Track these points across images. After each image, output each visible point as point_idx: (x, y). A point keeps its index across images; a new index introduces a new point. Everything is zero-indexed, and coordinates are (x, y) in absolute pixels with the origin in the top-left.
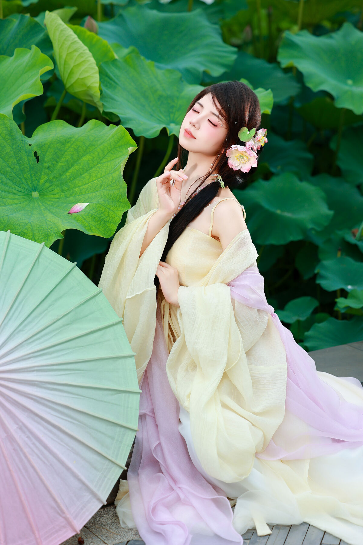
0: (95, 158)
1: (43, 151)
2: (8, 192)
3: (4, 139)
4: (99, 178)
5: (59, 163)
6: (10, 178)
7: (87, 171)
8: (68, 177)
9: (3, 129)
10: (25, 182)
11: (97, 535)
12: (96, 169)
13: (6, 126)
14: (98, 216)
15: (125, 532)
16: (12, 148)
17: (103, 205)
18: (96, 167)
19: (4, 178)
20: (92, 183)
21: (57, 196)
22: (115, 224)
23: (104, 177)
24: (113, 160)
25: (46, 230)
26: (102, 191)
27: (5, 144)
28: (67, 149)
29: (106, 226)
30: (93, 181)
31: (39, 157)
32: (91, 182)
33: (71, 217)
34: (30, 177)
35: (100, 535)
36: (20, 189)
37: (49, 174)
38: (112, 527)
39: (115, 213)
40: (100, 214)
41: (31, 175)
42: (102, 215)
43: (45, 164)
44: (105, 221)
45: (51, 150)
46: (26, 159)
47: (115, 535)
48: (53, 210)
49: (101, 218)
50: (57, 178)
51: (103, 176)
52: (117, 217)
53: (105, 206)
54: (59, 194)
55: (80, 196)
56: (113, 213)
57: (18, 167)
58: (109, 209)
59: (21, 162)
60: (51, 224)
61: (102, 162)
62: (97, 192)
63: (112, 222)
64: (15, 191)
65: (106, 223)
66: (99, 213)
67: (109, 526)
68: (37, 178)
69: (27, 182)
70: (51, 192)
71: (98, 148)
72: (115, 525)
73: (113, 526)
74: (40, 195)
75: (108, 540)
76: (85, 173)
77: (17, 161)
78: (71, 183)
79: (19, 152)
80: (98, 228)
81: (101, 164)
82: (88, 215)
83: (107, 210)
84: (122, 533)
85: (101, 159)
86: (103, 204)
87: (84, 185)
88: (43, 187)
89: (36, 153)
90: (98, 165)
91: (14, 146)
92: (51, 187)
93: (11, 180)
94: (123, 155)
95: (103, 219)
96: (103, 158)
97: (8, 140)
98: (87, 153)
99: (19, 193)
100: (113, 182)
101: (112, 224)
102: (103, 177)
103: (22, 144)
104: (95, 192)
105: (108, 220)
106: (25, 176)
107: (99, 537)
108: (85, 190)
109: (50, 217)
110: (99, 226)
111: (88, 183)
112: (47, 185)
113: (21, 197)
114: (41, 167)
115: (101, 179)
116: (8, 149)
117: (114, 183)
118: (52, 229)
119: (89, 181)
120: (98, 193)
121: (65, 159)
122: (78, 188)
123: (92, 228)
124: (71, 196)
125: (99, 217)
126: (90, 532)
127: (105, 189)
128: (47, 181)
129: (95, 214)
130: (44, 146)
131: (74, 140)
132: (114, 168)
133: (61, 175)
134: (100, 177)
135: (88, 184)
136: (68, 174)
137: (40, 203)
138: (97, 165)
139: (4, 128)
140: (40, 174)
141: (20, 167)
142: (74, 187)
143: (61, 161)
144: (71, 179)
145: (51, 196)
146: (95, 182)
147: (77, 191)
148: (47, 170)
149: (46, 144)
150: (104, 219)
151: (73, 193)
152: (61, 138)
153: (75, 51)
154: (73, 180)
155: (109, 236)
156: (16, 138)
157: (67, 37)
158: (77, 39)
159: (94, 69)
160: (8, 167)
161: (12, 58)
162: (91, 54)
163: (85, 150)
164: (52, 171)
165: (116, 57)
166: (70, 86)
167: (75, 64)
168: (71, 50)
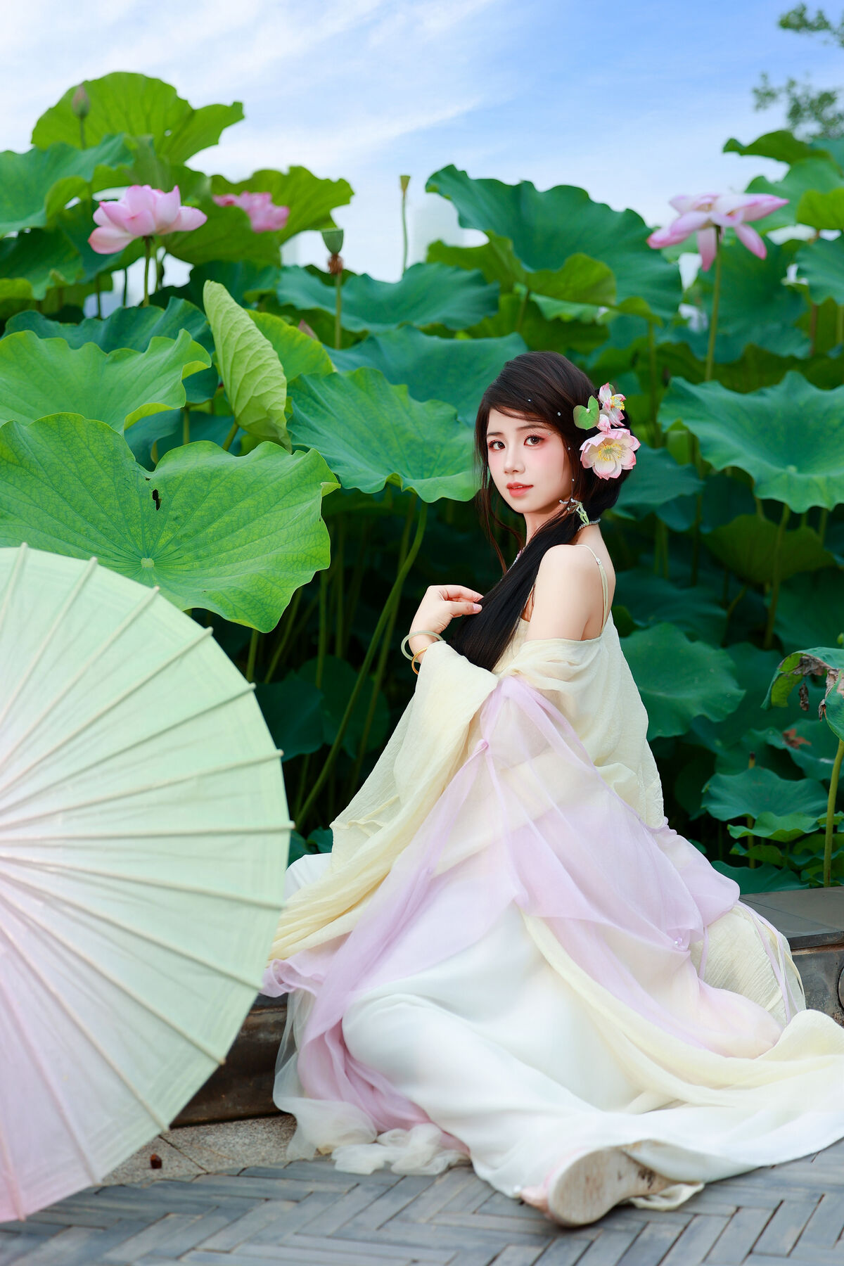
0: (262, 504)
1: (170, 491)
3: (100, 465)
4: (263, 537)
5: (197, 512)
6: (104, 531)
7: (244, 525)
8: (211, 535)
9: (100, 447)
10: (130, 540)
11: (191, 1157)
12: (260, 522)
13: (107, 444)
14: (251, 594)
16: (114, 482)
17: (264, 577)
18: (262, 518)
19: (93, 531)
20: (251, 544)
21: (185, 567)
22: (280, 607)
26: (266, 555)
27: (101, 473)
28: (213, 488)
29: (265, 613)
30: (254, 541)
31: (161, 500)
32: (249, 543)
33: (205, 594)
34: (141, 533)
36: (121, 552)
37: (177, 530)
39: (282, 589)
40: (256, 591)
41: (143, 531)
42: (260, 593)
43: (170, 513)
44: (263, 604)
45: (184, 489)
46: (138, 502)
48: (175, 587)
49: (257, 598)
50: (191, 536)
51: (273, 532)
52: (285, 597)
53: (266, 578)
54: (192, 563)
55: (227, 567)
56: (279, 590)
57: (121, 514)
58: (274, 583)
59: (128, 506)
61: (273, 509)
62: (256, 558)
63: (274, 606)
64: (109, 553)
65: (265, 607)
66: (254, 590)
67: (218, 1147)
68: (154, 536)
69: (134, 540)
70: (177, 560)
71: (268, 487)
74: (156, 565)
75: (209, 1164)
76: (241, 528)
77: (121, 504)
78: (213, 545)
79: (126, 489)
80: (250, 613)
81: (272, 514)
82: (234, 591)
83: (270, 585)
85: (272, 505)
86: (263, 575)
87: (237, 547)
88: (163, 552)
89: (155, 494)
90: (265, 516)
91: (118, 479)
92: (177, 552)
93: (105, 535)
94: (312, 498)
95: (260, 600)
96: (276, 503)
97: (106, 468)
98: (248, 496)
99: (118, 558)
101: (274, 609)
102: (271, 534)
103: (132, 477)
104: (254, 558)
105: (268, 602)
106: (132, 530)
107: (194, 1160)
108: (237, 556)
110: (252, 610)
111: (243, 545)
112: (171, 548)
113: (122, 564)
114: (164, 517)
115: (269, 537)
116: (105, 482)
117: (289, 542)
119: (246, 542)
120: (258, 559)
121: (207, 504)
122: (224, 554)
123: (238, 614)
124: (211, 566)
125: (254, 596)
126: (178, 1153)
127: (273, 552)
128: (171, 541)
129: (248, 590)
130: (173, 482)
131: (227, 472)
132: (292, 519)
133: (197, 532)
134: (266, 534)
135: (244, 547)
136: (210, 530)
137: (153, 576)
138: (264, 514)
139: (102, 446)
140: (159, 529)
141: (124, 514)
142: (218, 553)
143: (200, 509)
144: (215, 539)
145: (176, 566)
146: (257, 542)
147: (222, 559)
148: (173, 523)
149: (176, 479)
150: (262, 600)
151: (215, 562)
152: (204, 469)
153: (248, 347)
154: (217, 540)
155: (267, 629)
156: (122, 465)
157: (236, 323)
158: (253, 327)
159: (277, 378)
160: (103, 513)
161: (143, 355)
162: (275, 354)
163: (244, 490)
164: (183, 525)
165: (335, 370)
166: (241, 414)
167: (248, 372)
168: (242, 346)
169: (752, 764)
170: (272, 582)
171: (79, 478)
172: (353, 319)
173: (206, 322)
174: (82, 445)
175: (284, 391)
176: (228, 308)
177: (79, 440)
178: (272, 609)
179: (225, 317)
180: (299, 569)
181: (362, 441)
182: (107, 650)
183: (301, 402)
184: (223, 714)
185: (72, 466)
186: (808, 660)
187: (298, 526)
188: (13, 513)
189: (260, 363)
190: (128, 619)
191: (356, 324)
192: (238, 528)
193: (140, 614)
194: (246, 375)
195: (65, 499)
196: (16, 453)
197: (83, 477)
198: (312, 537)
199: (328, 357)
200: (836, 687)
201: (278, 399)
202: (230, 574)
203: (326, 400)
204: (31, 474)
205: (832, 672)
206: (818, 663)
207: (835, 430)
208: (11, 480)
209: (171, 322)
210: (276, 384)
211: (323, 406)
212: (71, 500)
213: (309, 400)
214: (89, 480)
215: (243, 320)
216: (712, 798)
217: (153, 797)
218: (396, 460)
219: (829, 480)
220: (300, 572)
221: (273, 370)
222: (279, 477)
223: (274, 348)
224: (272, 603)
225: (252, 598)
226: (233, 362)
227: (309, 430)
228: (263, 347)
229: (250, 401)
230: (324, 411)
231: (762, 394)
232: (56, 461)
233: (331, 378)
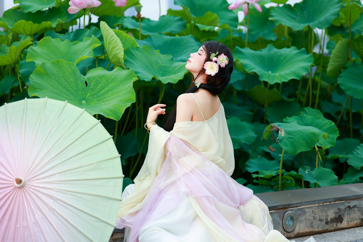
0: (116, 84)
1: (90, 81)
2: (69, 99)
3: (70, 74)
5: (98, 87)
7: (111, 90)
8: (102, 94)
10: (79, 95)
12: (116, 89)
13: (72, 68)
16: (74, 79)
17: (117, 105)
19: (68, 93)
20: (113, 96)
21: (94, 103)
22: (121, 114)
24: (125, 85)
26: (117, 99)
27: (70, 76)
28: (102, 80)
29: (117, 115)
31: (87, 84)
33: (100, 110)
36: (76, 99)
37: (92, 92)
39: (122, 109)
40: (114, 109)
41: (82, 93)
42: (116, 110)
43: (90, 87)
44: (116, 113)
45: (94, 80)
46: (81, 85)
48: (92, 109)
50: (96, 94)
51: (119, 92)
52: (123, 111)
54: (96, 102)
55: (106, 103)
58: (119, 107)
59: (78, 86)
64: (73, 99)
68: (86, 94)
70: (92, 101)
71: (118, 80)
74: (86, 102)
77: (76, 85)
78: (102, 96)
79: (77, 81)
80: (113, 115)
81: (119, 87)
82: (108, 109)
83: (118, 107)
85: (119, 85)
87: (109, 97)
88: (88, 99)
89: (86, 82)
91: (75, 78)
92: (92, 99)
93: (71, 94)
94: (130, 82)
98: (112, 82)
103: (79, 78)
105: (118, 112)
106: (79, 92)
108: (109, 99)
111: (111, 96)
112: (91, 97)
113: (76, 102)
114: (88, 89)
115: (118, 94)
116: (71, 79)
117: (124, 95)
120: (115, 100)
121: (101, 85)
122: (106, 99)
124: (102, 102)
125: (114, 111)
127: (119, 98)
128: (91, 95)
129: (112, 109)
130: (91, 79)
131: (106, 76)
132: (125, 88)
133: (98, 93)
136: (102, 92)
138: (117, 87)
139: (70, 69)
140: (87, 92)
141: (77, 88)
142: (104, 99)
145: (92, 103)
146: (115, 95)
148: (91, 90)
151: (103, 101)
152: (100, 75)
153: (113, 40)
154: (104, 95)
155: (118, 120)
156: (76, 74)
157: (109, 33)
158: (114, 34)
159: (121, 49)
160: (71, 88)
161: (82, 42)
162: (120, 42)
164: (94, 91)
165: (138, 46)
166: (111, 59)
167: (113, 47)
168: (111, 40)
169: (259, 156)
171: (64, 78)
172: (145, 31)
173: (101, 33)
174: (64, 69)
175: (123, 52)
176: (107, 29)
177: (64, 67)
178: (119, 114)
179: (106, 32)
180: (127, 103)
181: (146, 66)
182: (70, 127)
183: (128, 55)
184: (103, 144)
185: (62, 75)
186: (273, 126)
187: (126, 90)
188: (45, 88)
189: (116, 44)
190: (76, 118)
191: (145, 33)
192: (109, 92)
193: (80, 116)
194: (112, 48)
195: (60, 84)
196: (45, 71)
197: (65, 78)
198: (130, 93)
199: (136, 42)
200: (281, 134)
201: (121, 54)
203: (135, 54)
204: (50, 77)
205: (280, 130)
206: (277, 127)
207: (282, 61)
208: (44, 79)
209: (91, 33)
210: (121, 50)
211: (135, 56)
212: (62, 84)
213: (131, 55)
214: (67, 79)
215: (111, 32)
216: (248, 166)
217: (84, 169)
218: (156, 72)
219: (280, 75)
221: (120, 46)
222: (121, 77)
223: (120, 40)
226: (109, 44)
227: (130, 63)
228: (117, 40)
229: (113, 55)
230: (135, 58)
231: (261, 51)
232: (57, 73)
233: (137, 48)
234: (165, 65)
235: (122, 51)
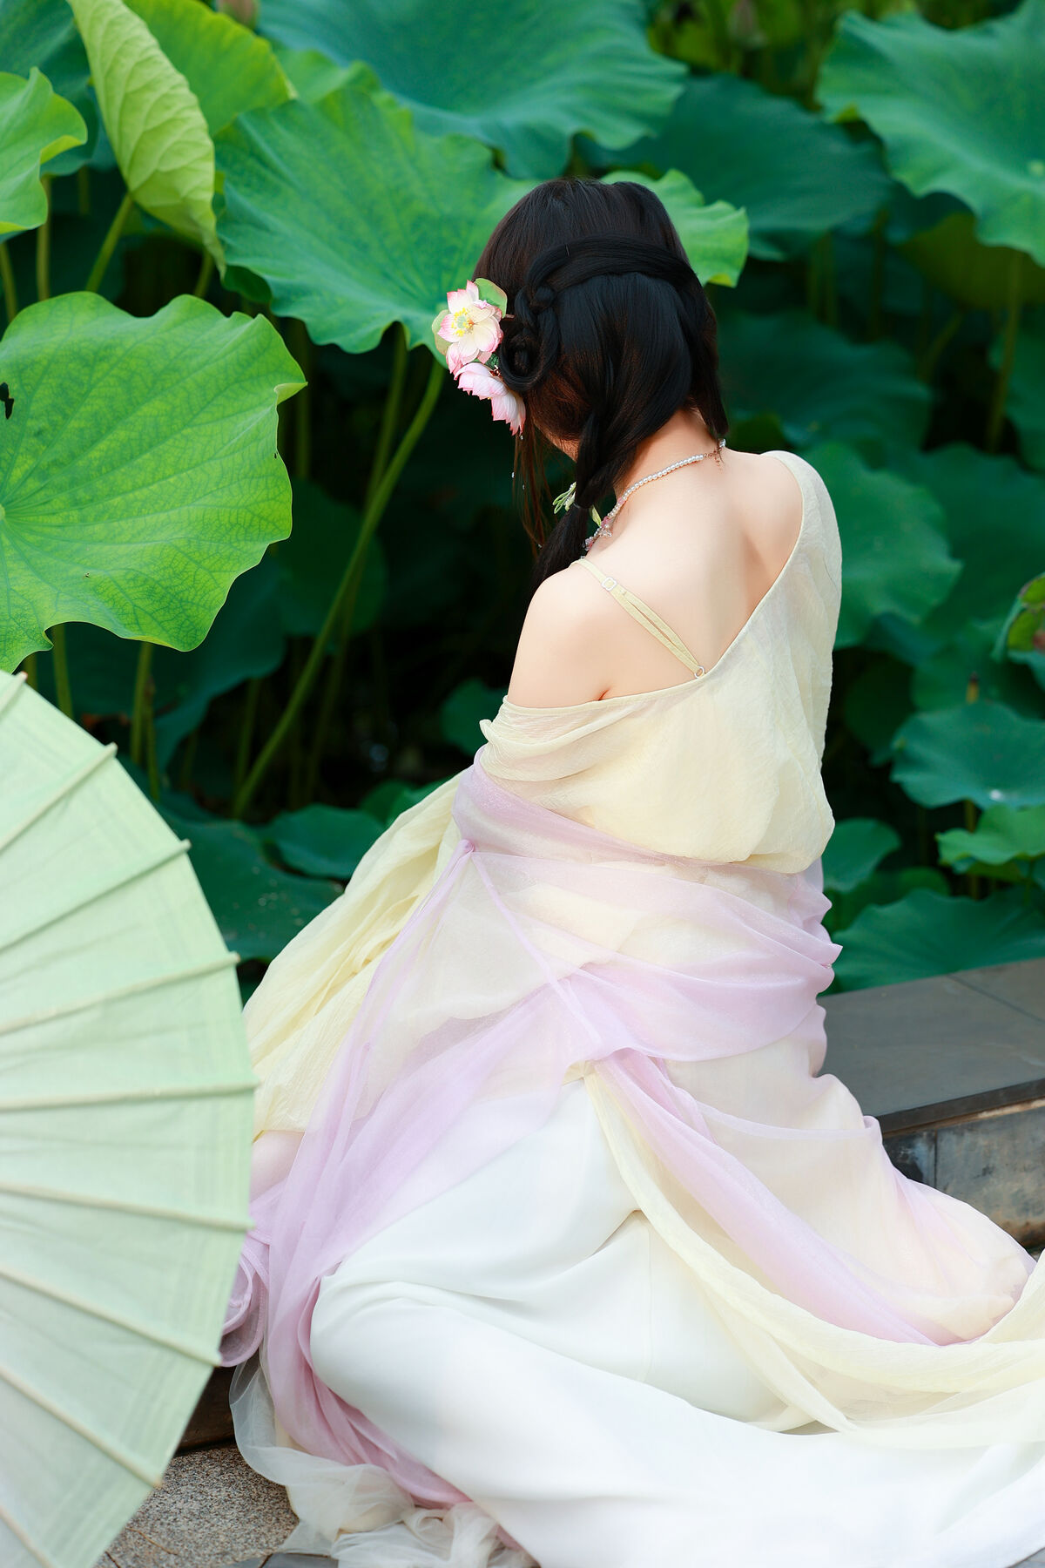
0: (178, 410)
1: (27, 385)
4: (182, 471)
5: (73, 421)
7: (151, 446)
8: (96, 463)
12: (177, 443)
14: (163, 583)
15: (194, 1545)
17: (183, 552)
18: (178, 436)
20: (161, 483)
21: (55, 520)
22: (210, 609)
23: (197, 469)
24: (229, 416)
25: (5, 620)
26: (186, 508)
28: (99, 380)
29: (185, 617)
30: (166, 478)
31: (12, 401)
32: (160, 480)
33: (84, 584)
35: (119, 1552)
37: (41, 453)
38: (158, 1528)
39: (213, 578)
40: (170, 578)
42: (176, 581)
43: (29, 423)
44: (181, 601)
45: (50, 381)
47: (163, 1553)
48: (38, 562)
49: (172, 592)
50: (62, 463)
51: (197, 465)
52: (218, 590)
53: (186, 555)
54: (66, 513)
55: (123, 523)
56: (210, 577)
58: (198, 563)
60: (21, 602)
61: (197, 421)
62: (171, 513)
63: (202, 603)
65: (186, 607)
66: (167, 576)
67: (150, 1521)
68: (5, 465)
70: (43, 506)
71: (188, 380)
72: (167, 1522)
73: (162, 1524)
74: (8, 515)
76: (146, 451)
78: (101, 481)
80: (160, 620)
81: (195, 429)
82: (133, 579)
83: (192, 567)
84: (186, 1547)
85: (195, 412)
86: (182, 549)
87: (140, 488)
88: (18, 493)
90: (184, 432)
92: (43, 493)
94: (261, 405)
95: (177, 594)
96: (202, 409)
98: (156, 394)
100: (221, 486)
101: (201, 609)
102: (193, 467)
104: (166, 511)
105: (191, 597)
108: (140, 504)
109: (23, 581)
110: (164, 615)
111: (149, 485)
112: (33, 484)
114: (18, 431)
115: (189, 472)
117: (224, 487)
118: (24, 619)
119: (153, 478)
120: (173, 514)
121: (89, 408)
122: (117, 500)
123: (142, 621)
124: (97, 520)
125: (167, 588)
127: (197, 503)
128: (32, 472)
129: (157, 577)
130: (32, 369)
131: (119, 352)
132: (229, 441)
133: (73, 456)
134: (186, 467)
135: (151, 488)
136: (95, 454)
138: (183, 429)
140: (12, 452)
142: (108, 495)
143: (77, 415)
144: (104, 470)
145: (41, 517)
146: (172, 480)
147: (116, 507)
148: (34, 441)
149: (37, 363)
150: (181, 595)
151: (104, 512)
152: (83, 345)
153: (148, 87)
154: (108, 472)
155: (190, 645)
157: (126, 42)
158: (157, 53)
159: (197, 145)
162: (193, 99)
163: (150, 385)
164: (49, 444)
165: (293, 94)
166: (139, 189)
167: (149, 127)
168: (136, 84)
169: (972, 694)
170: (196, 562)
175: (209, 167)
178: (197, 610)
180: (240, 538)
181: (340, 226)
187: (238, 458)
189: (168, 115)
192: (142, 452)
194: (145, 133)
198: (262, 482)
202: (127, 539)
203: (280, 156)
210: (197, 152)
211: (275, 172)
213: (251, 162)
216: (909, 762)
220: (242, 543)
221: (190, 129)
222: (207, 362)
223: (193, 89)
224: (197, 600)
225: (164, 591)
226: (122, 108)
228: (174, 88)
229: (152, 175)
230: (274, 180)
233: (286, 109)
234: (447, 209)
235: (203, 159)
